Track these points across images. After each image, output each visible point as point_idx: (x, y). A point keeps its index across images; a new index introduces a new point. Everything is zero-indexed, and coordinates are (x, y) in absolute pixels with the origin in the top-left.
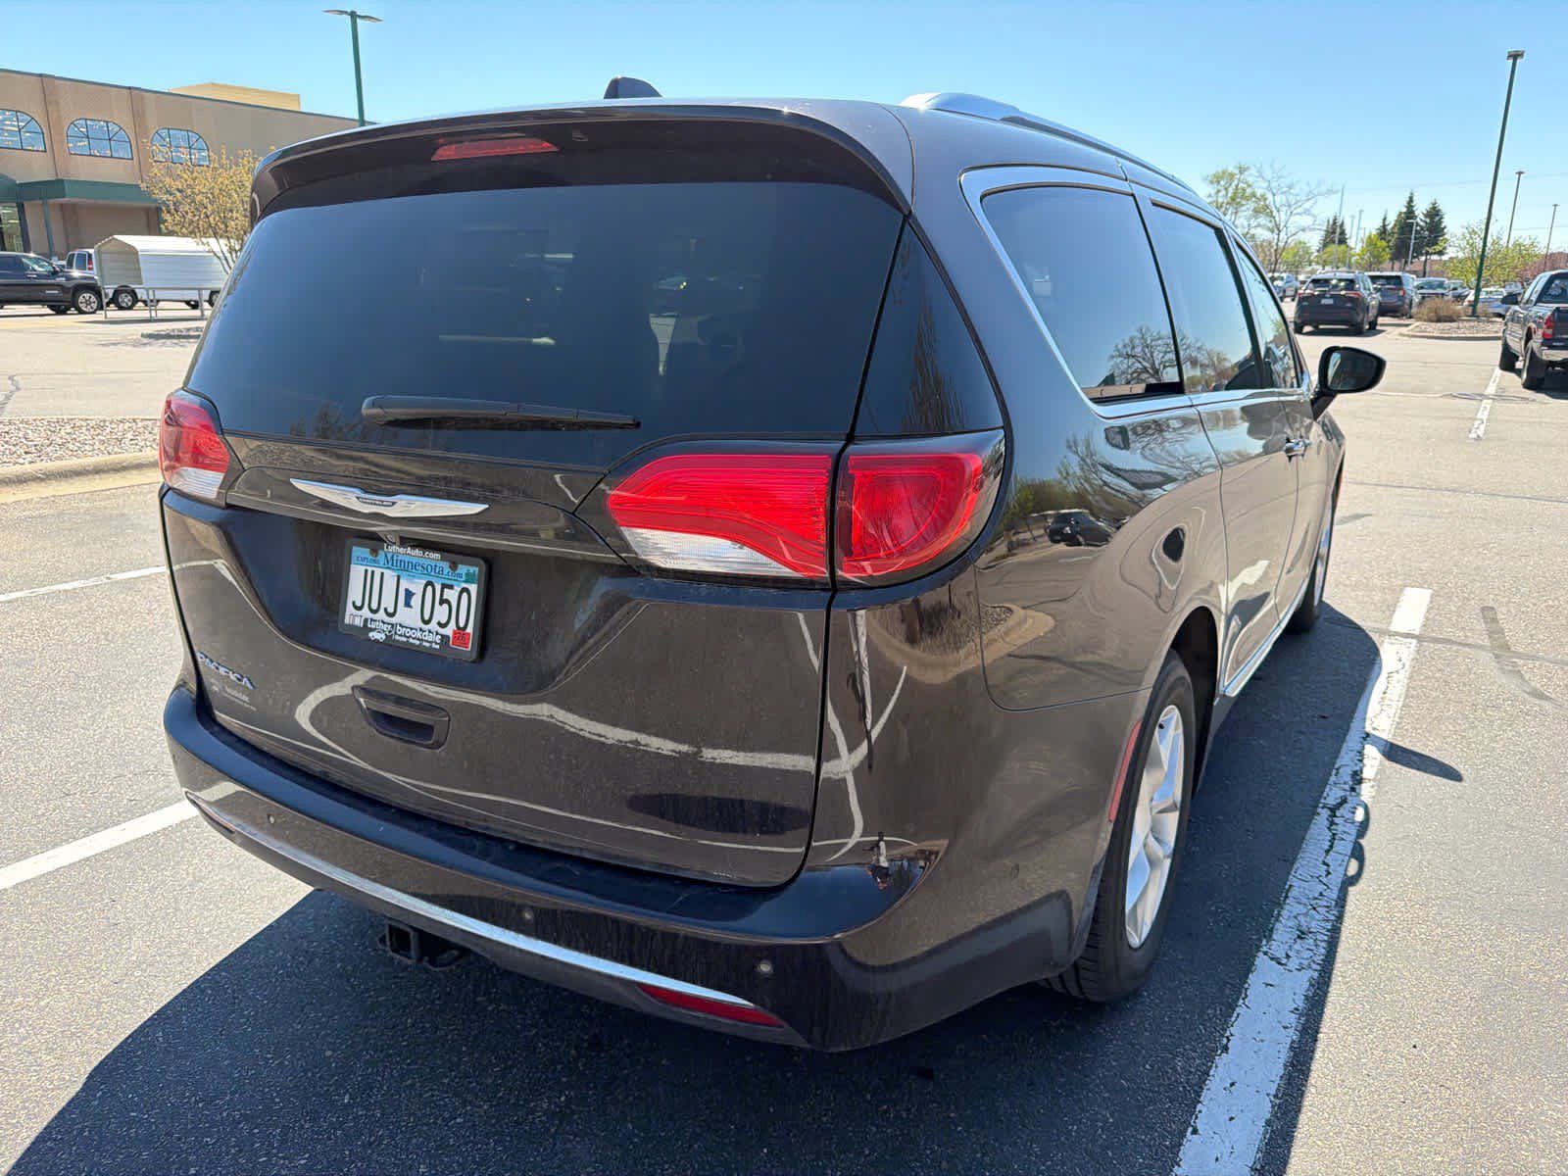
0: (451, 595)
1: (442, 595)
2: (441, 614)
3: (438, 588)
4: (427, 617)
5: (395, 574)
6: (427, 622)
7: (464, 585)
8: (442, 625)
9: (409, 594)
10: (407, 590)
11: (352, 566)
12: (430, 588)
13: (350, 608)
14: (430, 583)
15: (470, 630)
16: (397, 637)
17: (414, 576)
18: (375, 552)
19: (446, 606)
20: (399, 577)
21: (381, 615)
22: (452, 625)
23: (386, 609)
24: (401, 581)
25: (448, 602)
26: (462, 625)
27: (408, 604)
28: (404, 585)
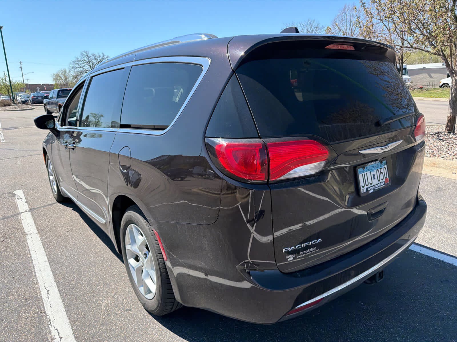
0: (382, 171)
1: (380, 172)
2: (381, 176)
3: (379, 170)
4: (379, 180)
5: (369, 172)
6: (379, 181)
7: (384, 166)
8: (382, 180)
9: (374, 175)
10: (373, 175)
11: (359, 175)
12: (378, 171)
13: (362, 188)
14: (378, 170)
15: (388, 177)
16: (376, 189)
17: (374, 170)
18: (364, 168)
19: (382, 174)
20: (371, 172)
21: (370, 185)
22: (384, 178)
23: (370, 183)
24: (371, 173)
25: (382, 173)
26: (386, 177)
27: (374, 179)
28: (372, 173)
